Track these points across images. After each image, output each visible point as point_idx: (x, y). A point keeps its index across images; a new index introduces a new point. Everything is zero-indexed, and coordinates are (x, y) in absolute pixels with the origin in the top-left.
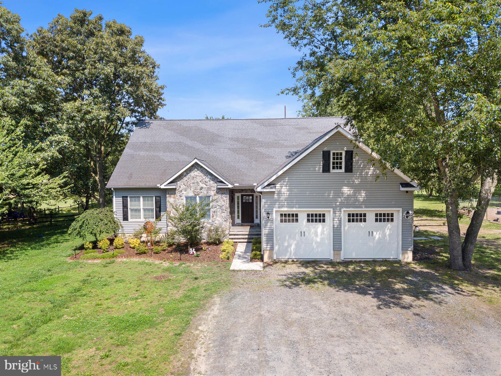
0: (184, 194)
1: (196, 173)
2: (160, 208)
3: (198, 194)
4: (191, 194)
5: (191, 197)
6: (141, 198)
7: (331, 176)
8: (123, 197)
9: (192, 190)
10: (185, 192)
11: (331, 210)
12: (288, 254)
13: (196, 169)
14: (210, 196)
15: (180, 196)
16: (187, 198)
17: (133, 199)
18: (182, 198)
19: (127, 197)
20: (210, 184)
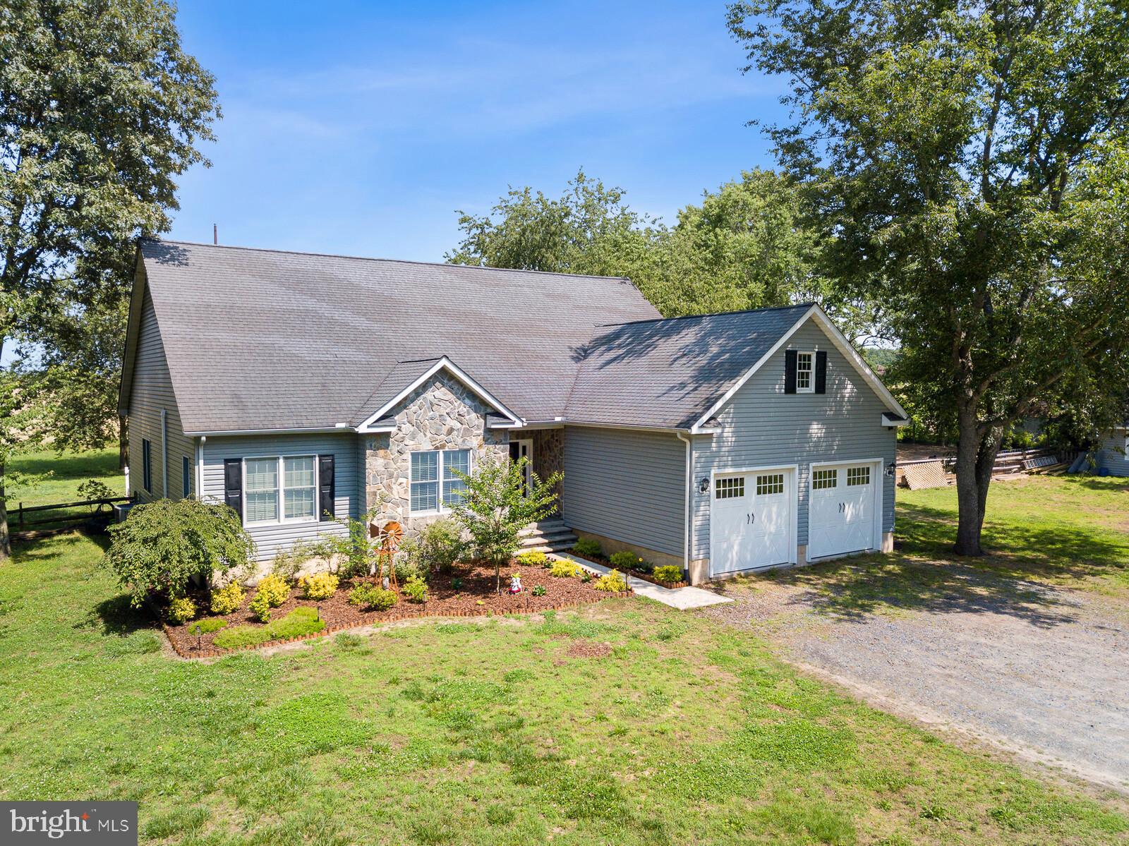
0: (411, 447)
1: (437, 393)
2: (332, 484)
3: (443, 446)
4: (426, 447)
5: (424, 455)
6: (281, 461)
7: (797, 400)
8: (226, 461)
9: (429, 435)
10: (412, 443)
11: (796, 466)
12: (729, 564)
13: (438, 384)
14: (467, 451)
15: (400, 452)
16: (415, 456)
17: (257, 465)
18: (404, 456)
19: (240, 460)
20: (470, 419)
